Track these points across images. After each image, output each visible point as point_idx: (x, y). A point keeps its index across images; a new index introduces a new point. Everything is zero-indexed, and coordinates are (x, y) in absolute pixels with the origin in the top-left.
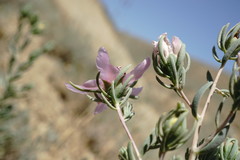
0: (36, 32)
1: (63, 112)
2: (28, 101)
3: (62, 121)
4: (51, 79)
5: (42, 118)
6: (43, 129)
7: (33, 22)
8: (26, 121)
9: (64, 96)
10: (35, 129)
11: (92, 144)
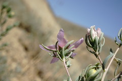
0: (10, 17)
1: (26, 57)
2: (7, 51)
3: (25, 61)
4: (20, 40)
5: (14, 60)
6: (14, 65)
7: (8, 11)
8: (5, 62)
9: (26, 49)
10: (10, 65)
11: (40, 74)
